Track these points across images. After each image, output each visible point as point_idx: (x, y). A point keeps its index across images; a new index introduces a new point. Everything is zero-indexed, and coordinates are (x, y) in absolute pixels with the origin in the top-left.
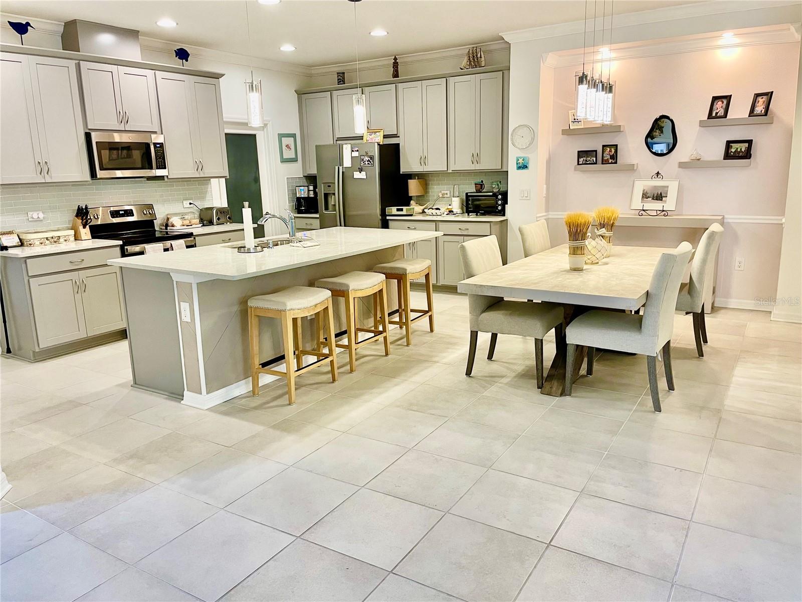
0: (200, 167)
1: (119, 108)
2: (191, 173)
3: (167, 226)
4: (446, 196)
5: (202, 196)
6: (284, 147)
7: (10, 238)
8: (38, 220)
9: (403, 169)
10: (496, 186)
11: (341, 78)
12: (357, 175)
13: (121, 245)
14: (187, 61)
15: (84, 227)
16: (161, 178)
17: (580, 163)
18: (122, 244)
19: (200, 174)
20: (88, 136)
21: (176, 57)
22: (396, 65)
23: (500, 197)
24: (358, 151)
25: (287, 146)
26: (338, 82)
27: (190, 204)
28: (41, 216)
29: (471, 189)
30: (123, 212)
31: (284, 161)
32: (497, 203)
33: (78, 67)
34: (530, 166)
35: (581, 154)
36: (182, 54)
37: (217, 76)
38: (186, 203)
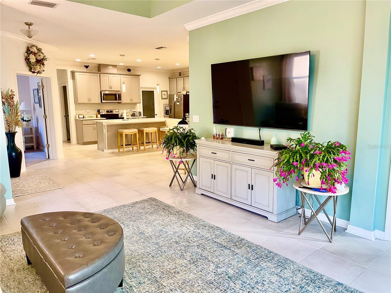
1: (110, 85)
2: (129, 101)
3: (122, 115)
5: (134, 109)
6: (163, 95)
7: (81, 116)
8: (89, 112)
12: (178, 104)
14: (130, 72)
15: (99, 114)
16: (120, 103)
18: (106, 119)
20: (101, 92)
21: (127, 71)
24: (178, 96)
26: (179, 75)
30: (110, 111)
31: (162, 99)
33: (100, 76)
36: (129, 70)
37: (139, 75)
38: (129, 110)
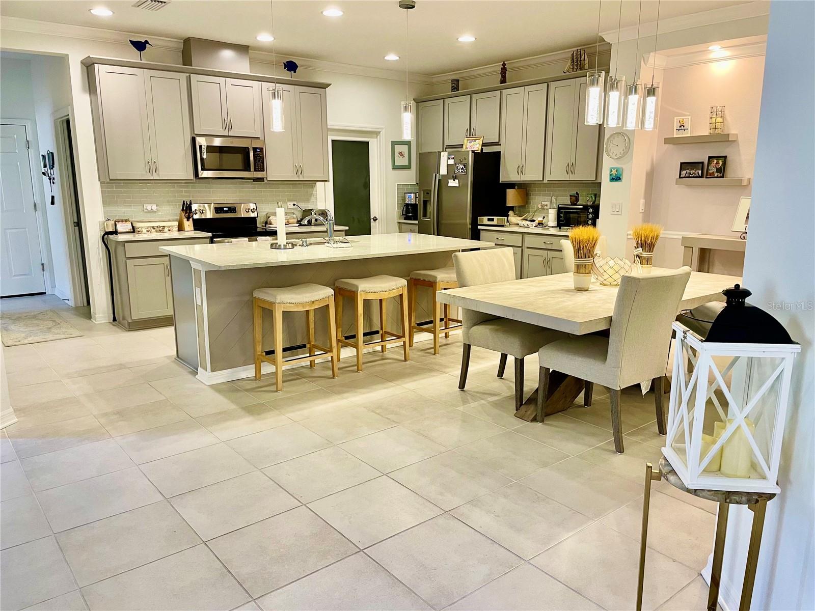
0: (299, 171)
1: (225, 115)
2: (290, 175)
3: (266, 223)
4: (545, 207)
5: (308, 200)
6: (396, 154)
7: (124, 225)
8: (152, 211)
9: (503, 178)
10: (591, 199)
11: (456, 85)
13: (211, 237)
14: (295, 72)
15: (188, 220)
16: (261, 180)
17: (682, 176)
19: (299, 176)
20: (193, 140)
21: (285, 68)
22: (504, 71)
23: (591, 210)
24: (453, 158)
25: (401, 153)
26: (452, 90)
27: (294, 205)
28: (154, 207)
29: (566, 201)
30: (227, 209)
31: (395, 167)
32: (588, 217)
33: (189, 80)
34: (624, 178)
35: (684, 166)
36: (291, 66)
37: (325, 86)
38: (290, 205)
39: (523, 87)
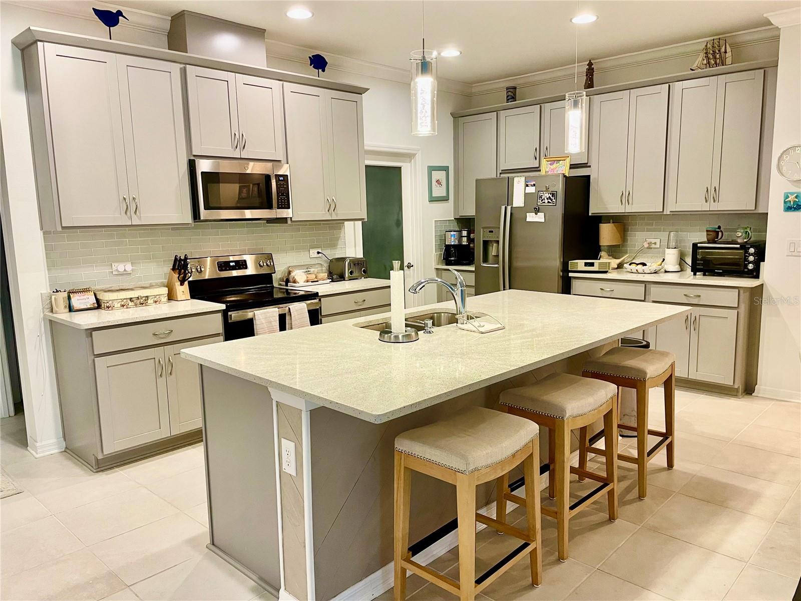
0: (332, 206)
1: (235, 129)
2: (320, 214)
3: (287, 281)
4: (653, 246)
5: (333, 245)
6: (434, 183)
7: (82, 297)
8: (125, 273)
9: (594, 209)
10: (744, 235)
11: (512, 94)
12: (531, 217)
13: (223, 310)
14: (323, 71)
15: (182, 284)
16: (284, 220)
18: (225, 308)
19: (331, 215)
20: (192, 165)
21: (311, 65)
22: (590, 72)
23: (752, 250)
24: (534, 185)
25: (438, 182)
26: (507, 100)
27: (318, 253)
29: (700, 237)
30: (234, 264)
31: (433, 200)
32: (746, 259)
33: (184, 73)
36: (319, 62)
37: (360, 91)
38: (313, 253)
39: (629, 91)
